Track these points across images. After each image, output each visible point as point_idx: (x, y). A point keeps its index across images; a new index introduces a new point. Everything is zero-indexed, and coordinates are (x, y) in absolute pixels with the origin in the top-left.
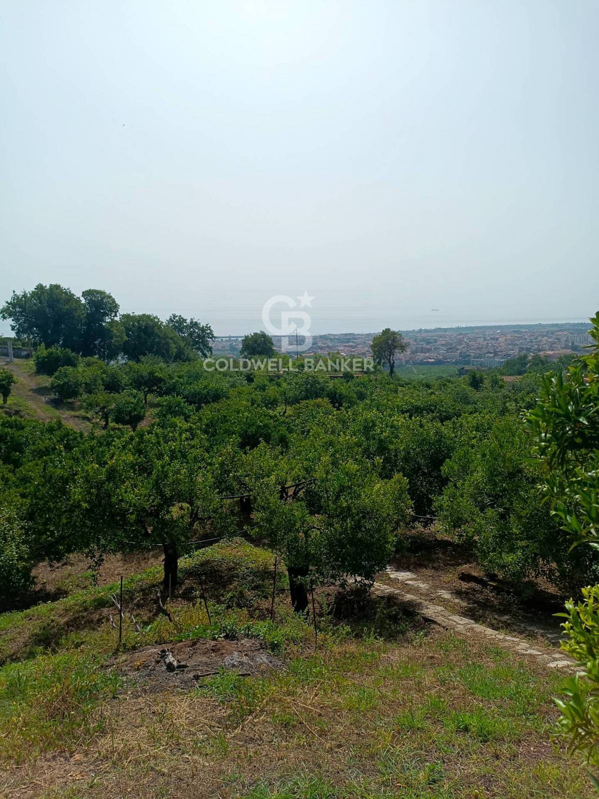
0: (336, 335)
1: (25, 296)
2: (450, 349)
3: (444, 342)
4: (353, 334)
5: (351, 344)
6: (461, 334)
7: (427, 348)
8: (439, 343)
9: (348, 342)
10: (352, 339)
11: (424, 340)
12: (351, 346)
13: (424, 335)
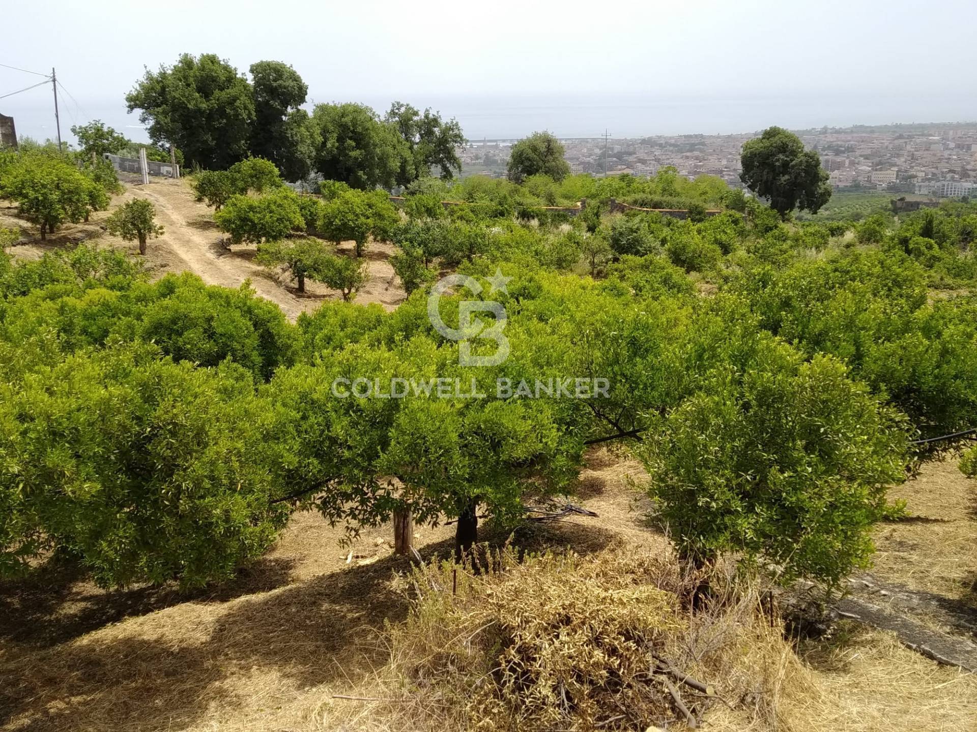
0: (671, 138)
1: (163, 75)
2: (880, 163)
3: (869, 152)
4: (702, 136)
5: (696, 153)
6: (901, 137)
7: (834, 162)
8: (858, 153)
9: (691, 151)
10: (699, 144)
11: (830, 147)
12: (697, 158)
13: (830, 138)
